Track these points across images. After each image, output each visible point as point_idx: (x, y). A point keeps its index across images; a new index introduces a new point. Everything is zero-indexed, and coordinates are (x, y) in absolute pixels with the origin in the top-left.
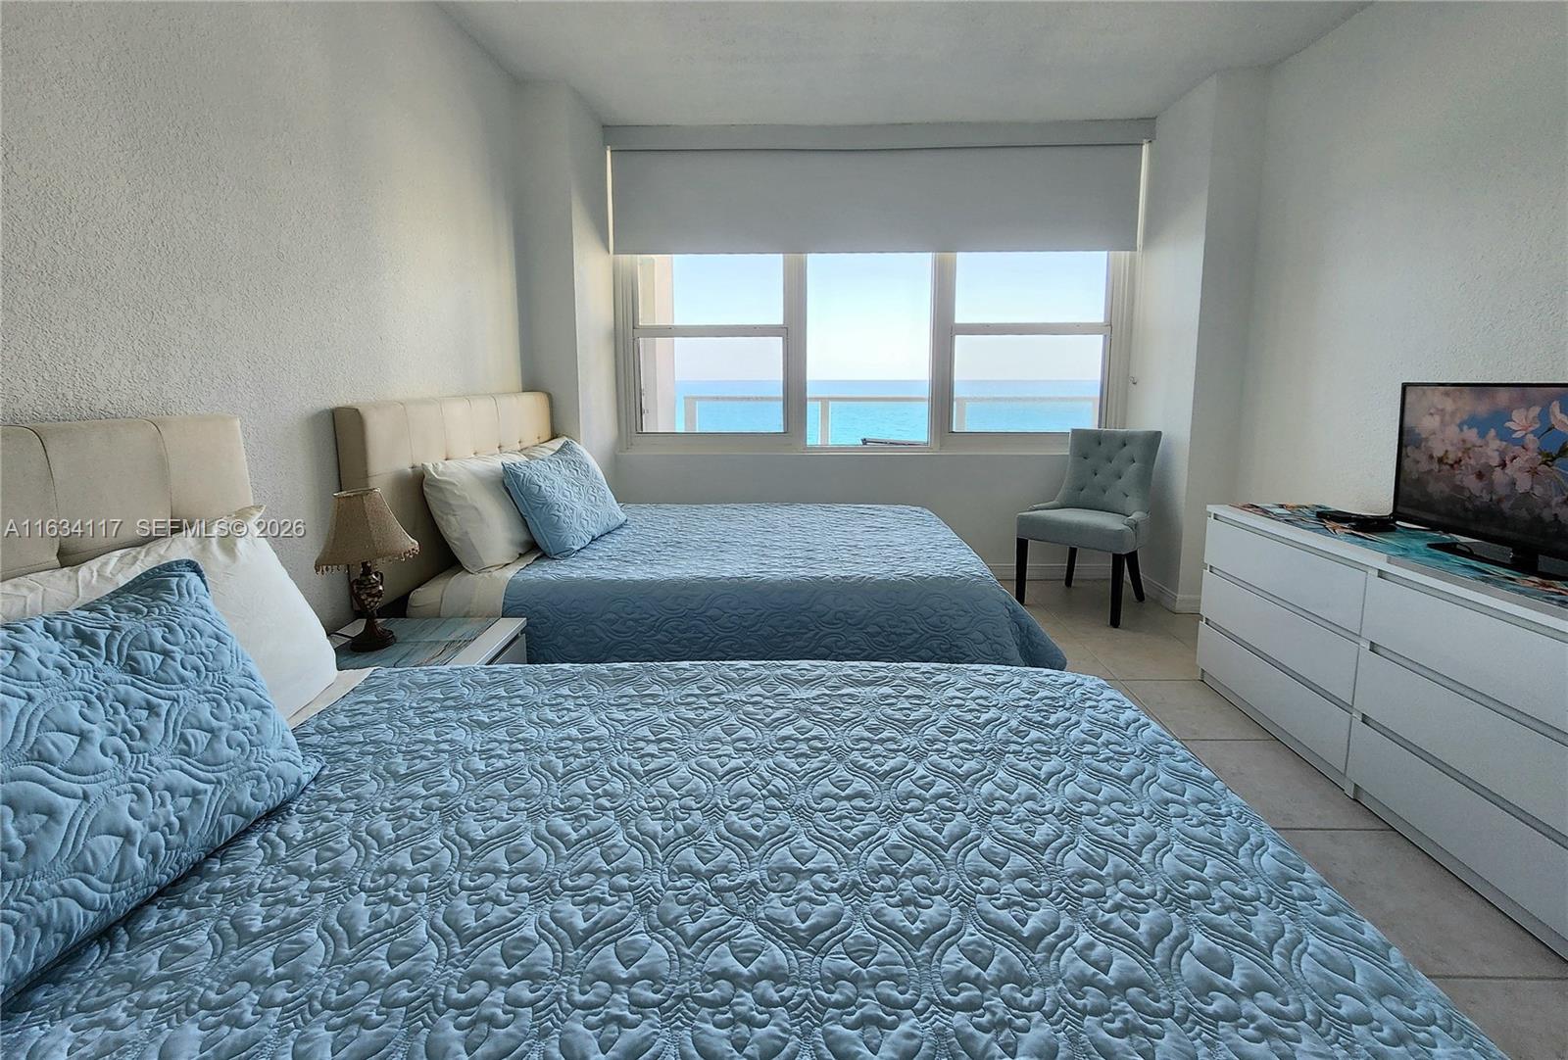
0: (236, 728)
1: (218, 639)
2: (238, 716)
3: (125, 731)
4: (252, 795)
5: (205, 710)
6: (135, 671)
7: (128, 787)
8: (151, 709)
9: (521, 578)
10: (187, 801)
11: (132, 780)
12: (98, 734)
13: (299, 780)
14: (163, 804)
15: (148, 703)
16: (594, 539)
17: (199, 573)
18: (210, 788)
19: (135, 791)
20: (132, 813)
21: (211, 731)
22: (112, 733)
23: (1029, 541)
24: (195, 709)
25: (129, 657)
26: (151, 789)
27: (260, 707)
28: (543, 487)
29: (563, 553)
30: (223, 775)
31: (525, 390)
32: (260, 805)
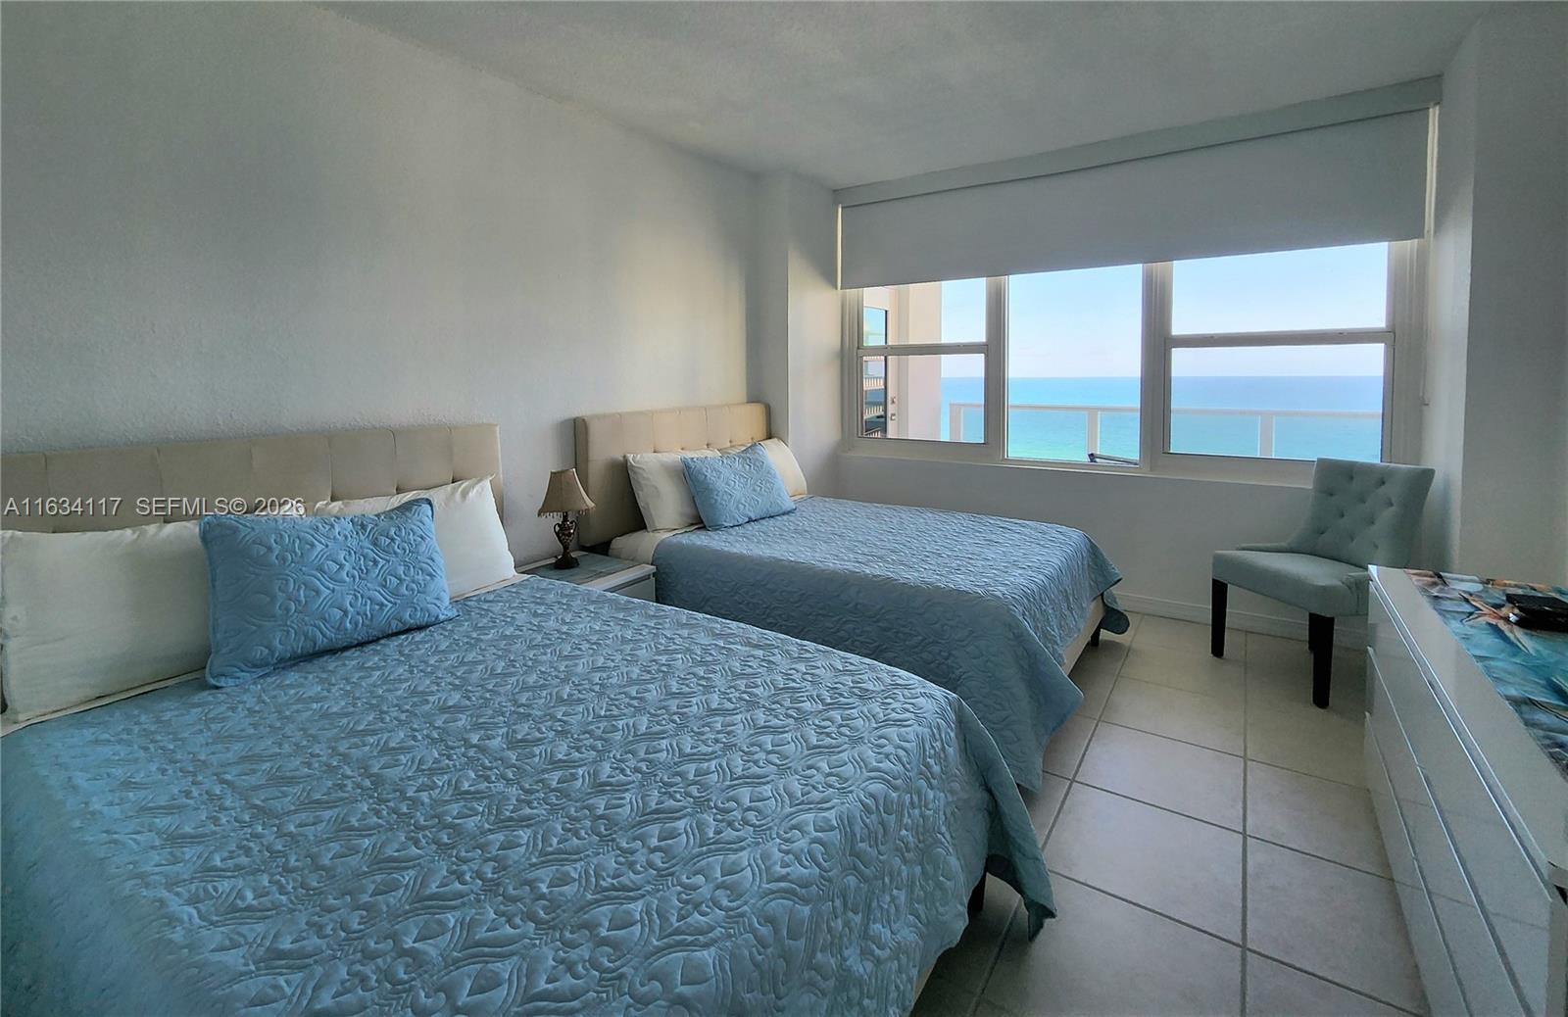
0: (413, 582)
1: (422, 538)
2: (416, 577)
3: (360, 569)
4: (410, 615)
5: (401, 570)
6: (375, 544)
7: (352, 592)
8: (375, 563)
9: (675, 540)
10: (377, 607)
11: (355, 590)
12: (348, 567)
13: (438, 616)
14: (366, 605)
15: (375, 559)
16: (750, 521)
17: (430, 504)
18: (390, 605)
19: (355, 595)
20: (350, 603)
21: (400, 579)
22: (354, 568)
23: (1229, 585)
24: (396, 568)
25: (376, 538)
26: (362, 597)
27: (430, 575)
28: (709, 476)
29: (717, 527)
30: (399, 601)
31: (748, 402)
32: (412, 621)
